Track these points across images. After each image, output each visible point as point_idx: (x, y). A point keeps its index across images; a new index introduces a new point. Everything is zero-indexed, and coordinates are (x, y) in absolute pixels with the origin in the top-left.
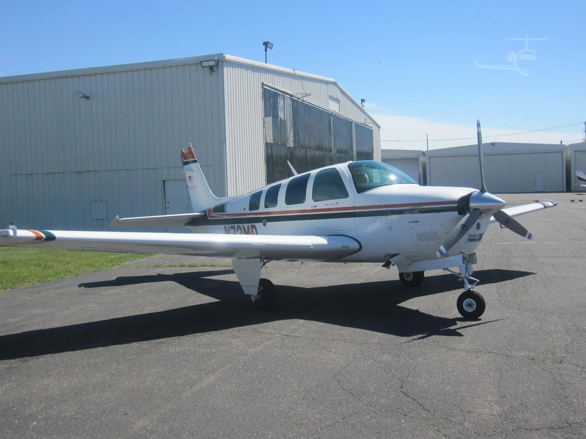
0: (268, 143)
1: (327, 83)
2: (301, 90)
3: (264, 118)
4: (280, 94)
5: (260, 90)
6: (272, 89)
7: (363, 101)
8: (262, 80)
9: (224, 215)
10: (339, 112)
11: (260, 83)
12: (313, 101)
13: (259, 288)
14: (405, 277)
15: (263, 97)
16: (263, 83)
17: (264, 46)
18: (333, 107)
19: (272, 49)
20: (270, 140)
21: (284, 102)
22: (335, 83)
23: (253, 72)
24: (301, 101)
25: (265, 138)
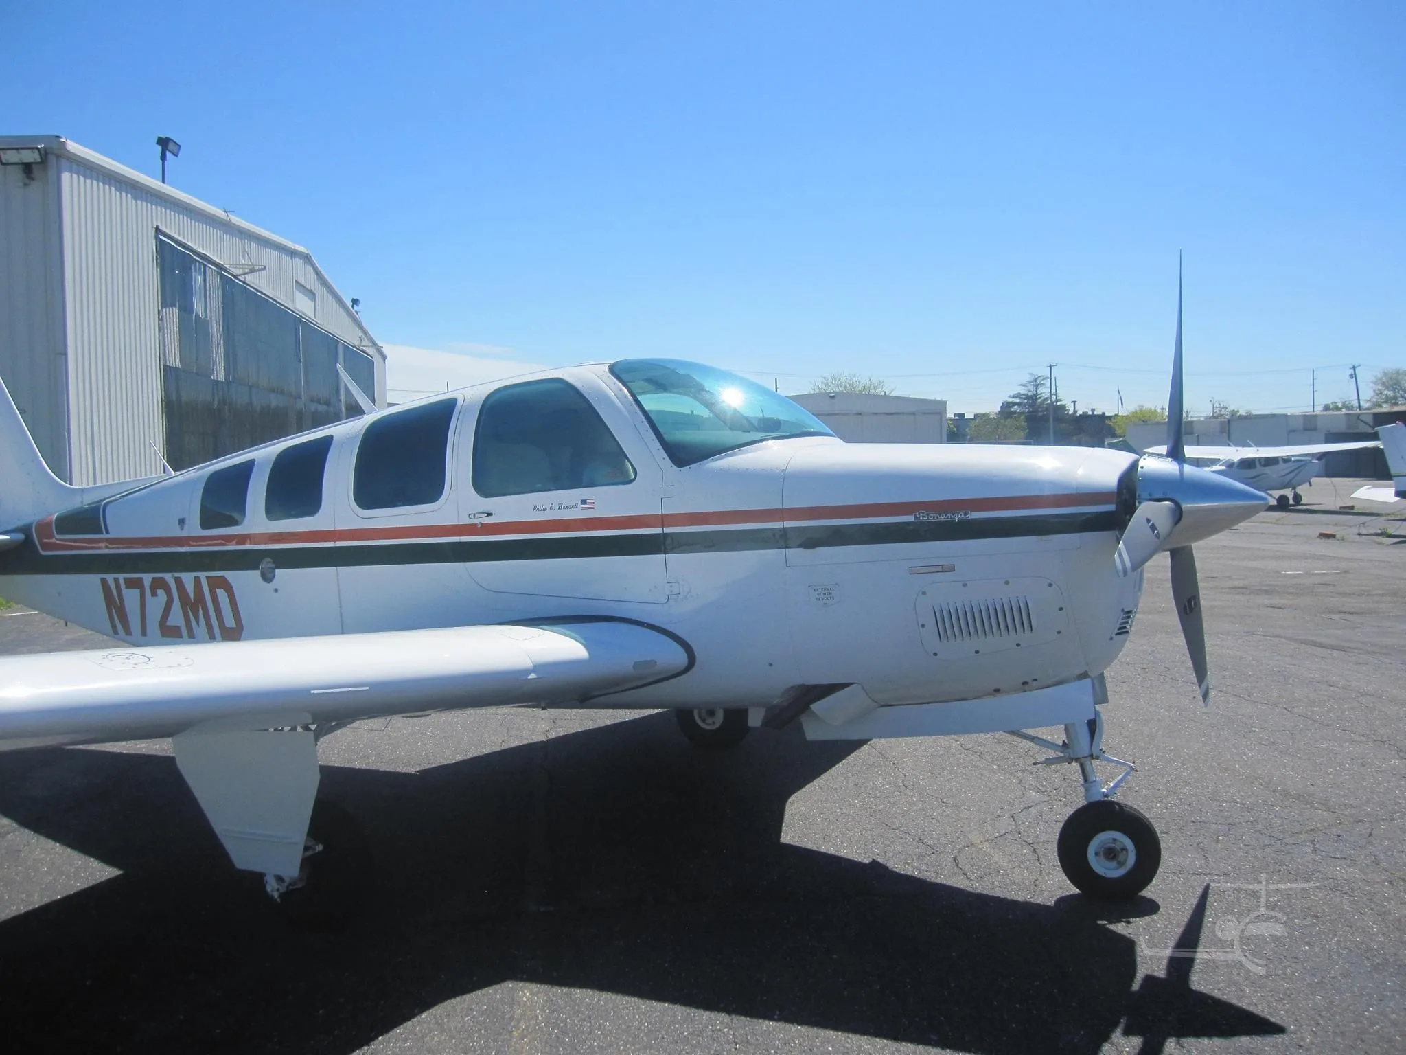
0: (170, 367)
1: (293, 253)
2: (241, 257)
3: (160, 308)
4: (197, 260)
5: (153, 245)
6: (179, 246)
7: (355, 302)
8: (157, 220)
9: (103, 542)
10: (315, 317)
11: (153, 227)
12: (262, 284)
13: (306, 849)
14: (697, 718)
15: (159, 261)
16: (157, 229)
17: (159, 148)
18: (302, 306)
19: (177, 156)
20: (175, 361)
21: (205, 280)
22: (307, 258)
23: (135, 198)
24: (241, 283)
25: (162, 355)
